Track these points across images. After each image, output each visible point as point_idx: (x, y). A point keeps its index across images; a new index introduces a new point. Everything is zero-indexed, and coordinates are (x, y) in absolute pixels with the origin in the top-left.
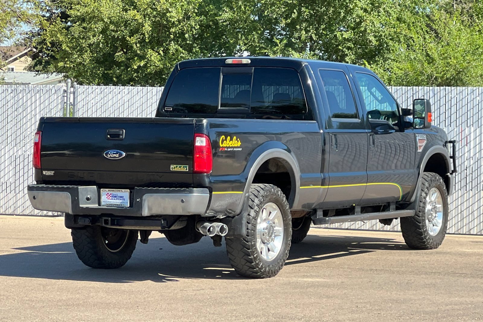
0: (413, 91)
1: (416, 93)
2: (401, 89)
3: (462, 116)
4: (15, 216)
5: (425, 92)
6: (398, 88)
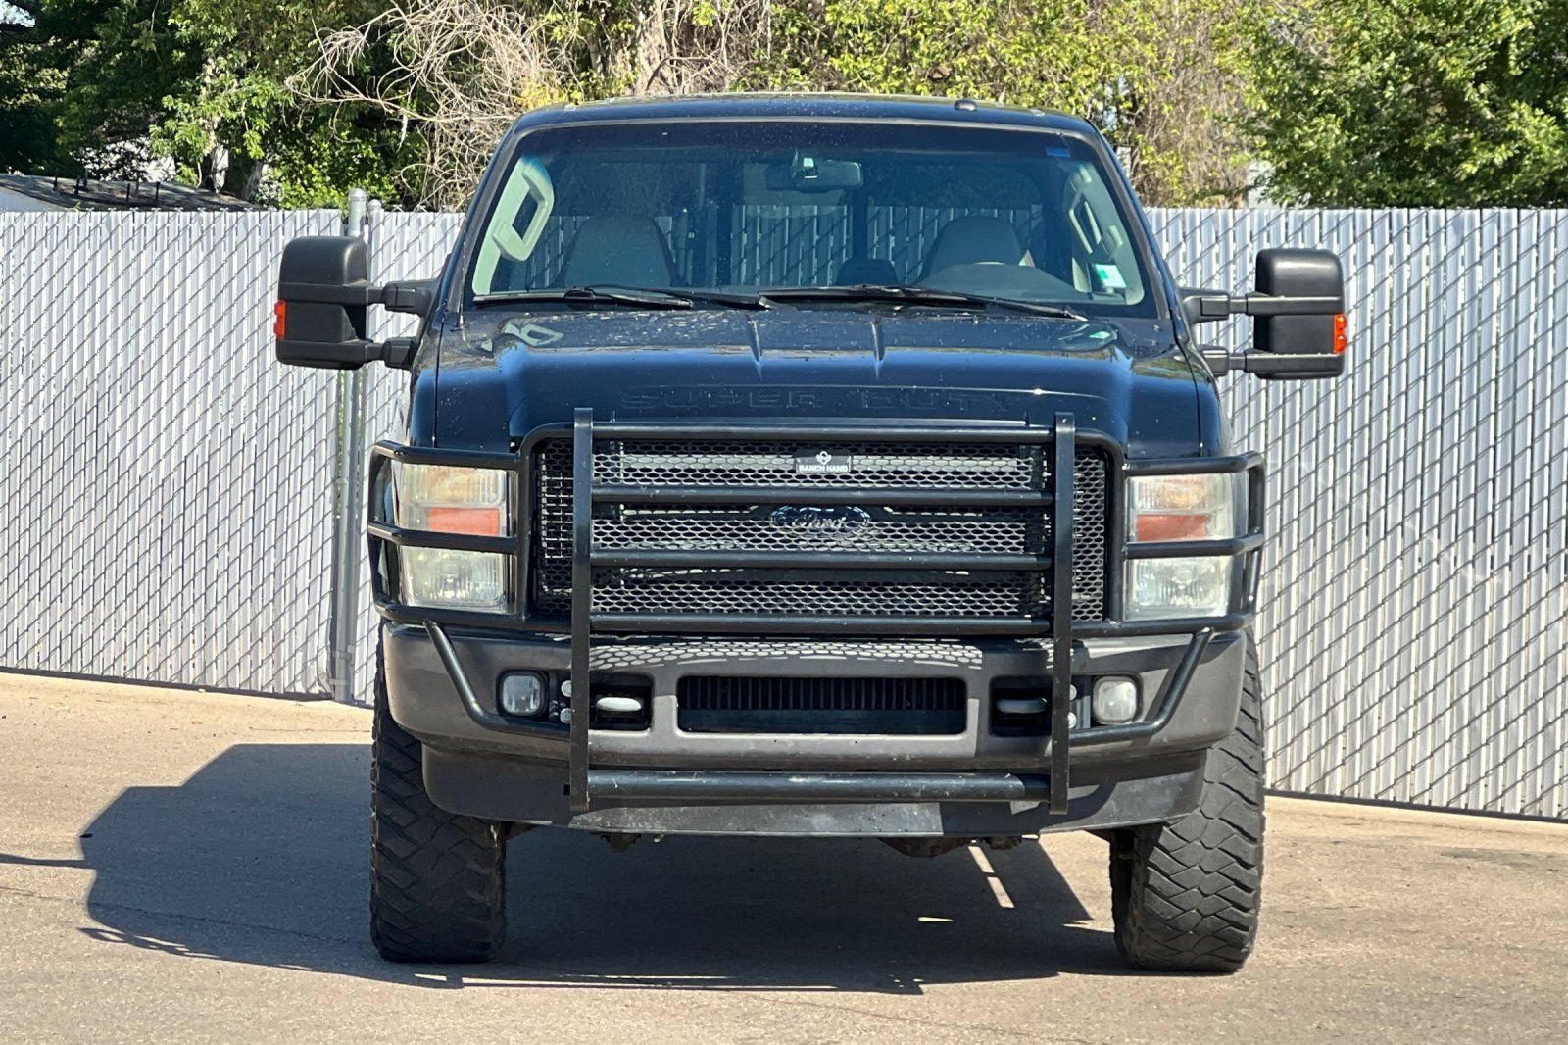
0: (1390, 227)
1: (1401, 232)
2: (1351, 218)
3: (1553, 329)
4: (202, 695)
5: (1431, 233)
6: (1343, 212)
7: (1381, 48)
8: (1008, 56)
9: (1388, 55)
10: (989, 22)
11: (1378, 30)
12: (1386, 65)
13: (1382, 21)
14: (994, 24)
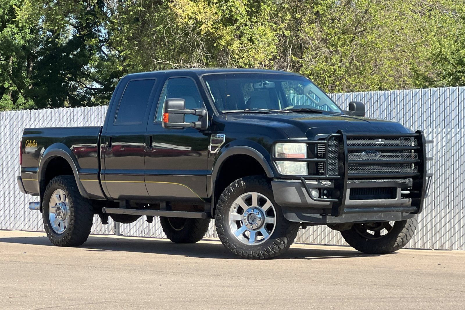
7: (448, 75)
8: (351, 81)
9: (450, 77)
10: (346, 72)
11: (447, 70)
12: (450, 80)
13: (448, 67)
14: (347, 73)
